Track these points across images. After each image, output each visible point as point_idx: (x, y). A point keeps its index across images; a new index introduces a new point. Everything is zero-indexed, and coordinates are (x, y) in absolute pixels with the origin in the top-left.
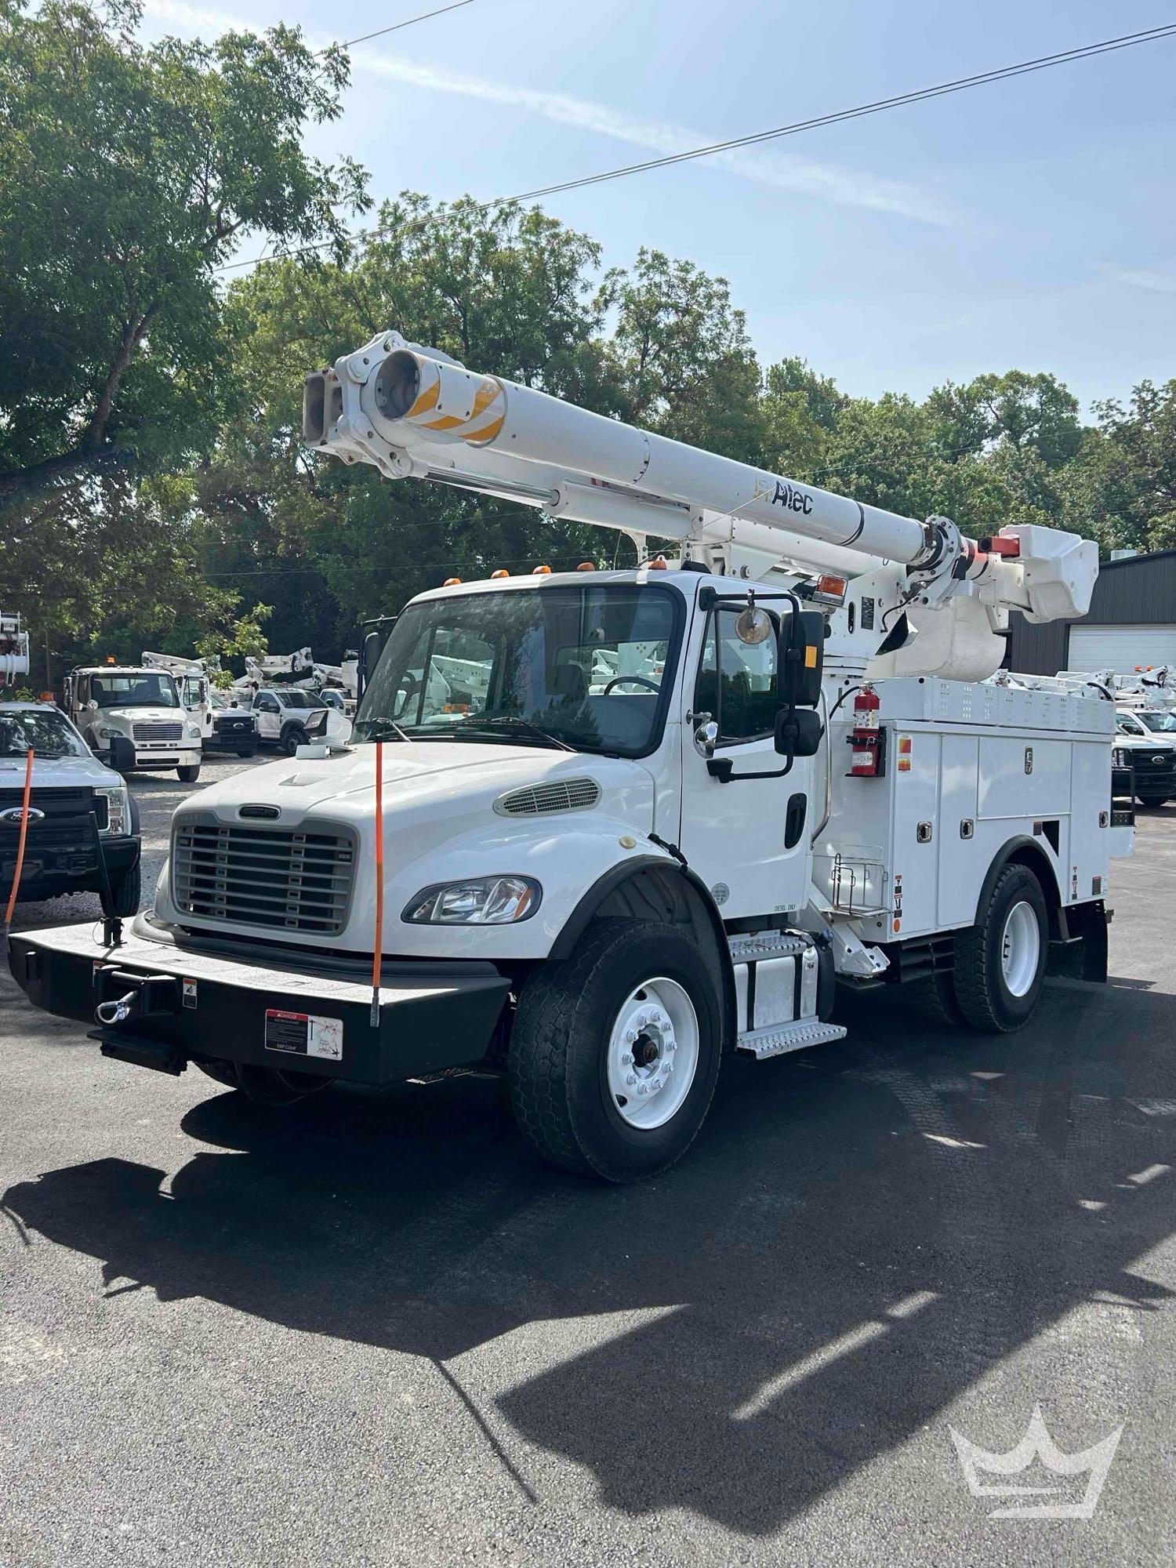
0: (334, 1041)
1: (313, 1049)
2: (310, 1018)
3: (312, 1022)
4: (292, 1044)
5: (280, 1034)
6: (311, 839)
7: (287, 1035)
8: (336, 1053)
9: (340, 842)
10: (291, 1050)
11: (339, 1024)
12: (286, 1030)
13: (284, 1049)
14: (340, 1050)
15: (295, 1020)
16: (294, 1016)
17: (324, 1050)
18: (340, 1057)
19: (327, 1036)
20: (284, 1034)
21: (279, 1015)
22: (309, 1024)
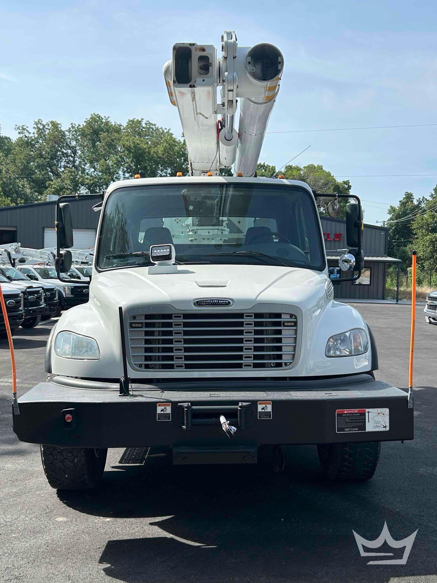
0: (384, 420)
1: (370, 427)
2: (367, 410)
3: (369, 412)
4: (355, 427)
5: (346, 423)
6: (257, 315)
7: (351, 423)
8: (385, 427)
9: (283, 316)
10: (355, 431)
11: (386, 411)
12: (351, 420)
13: (350, 431)
14: (388, 425)
15: (357, 413)
16: (356, 411)
17: (377, 426)
18: (388, 429)
19: (380, 418)
20: (349, 423)
21: (345, 412)
22: (367, 414)
